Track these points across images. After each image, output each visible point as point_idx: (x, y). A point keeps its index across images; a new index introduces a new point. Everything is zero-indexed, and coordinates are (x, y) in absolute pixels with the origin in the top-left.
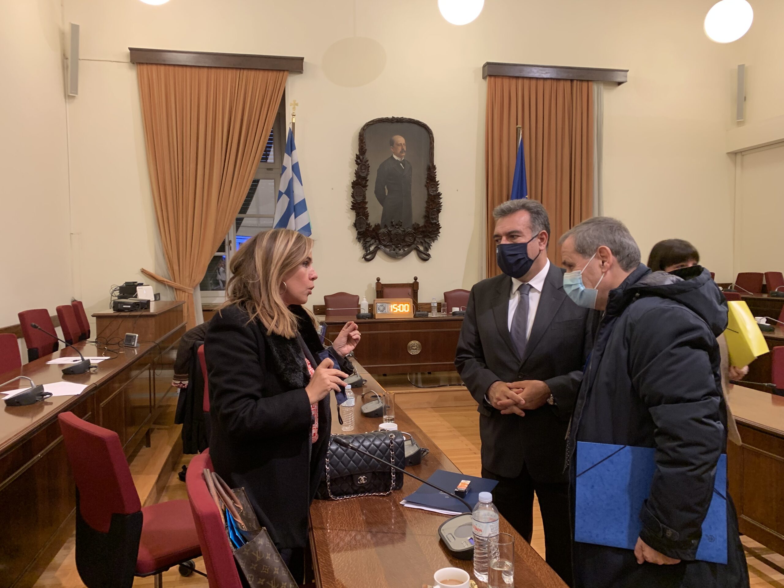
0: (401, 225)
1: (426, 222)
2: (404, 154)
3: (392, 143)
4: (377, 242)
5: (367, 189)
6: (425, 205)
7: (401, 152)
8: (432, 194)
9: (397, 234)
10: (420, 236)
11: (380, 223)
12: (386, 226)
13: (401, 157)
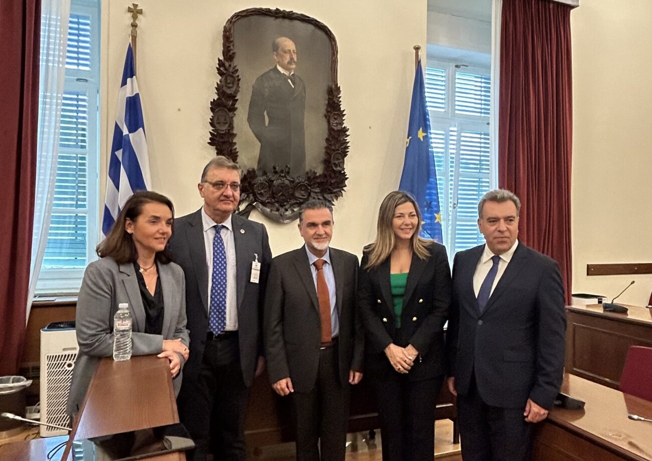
0: (288, 173)
1: (326, 169)
2: (294, 66)
3: (276, 48)
4: (252, 198)
5: (235, 114)
6: (324, 144)
7: (289, 63)
8: (335, 128)
9: (283, 186)
10: (317, 190)
11: (256, 168)
12: (265, 173)
13: (288, 70)
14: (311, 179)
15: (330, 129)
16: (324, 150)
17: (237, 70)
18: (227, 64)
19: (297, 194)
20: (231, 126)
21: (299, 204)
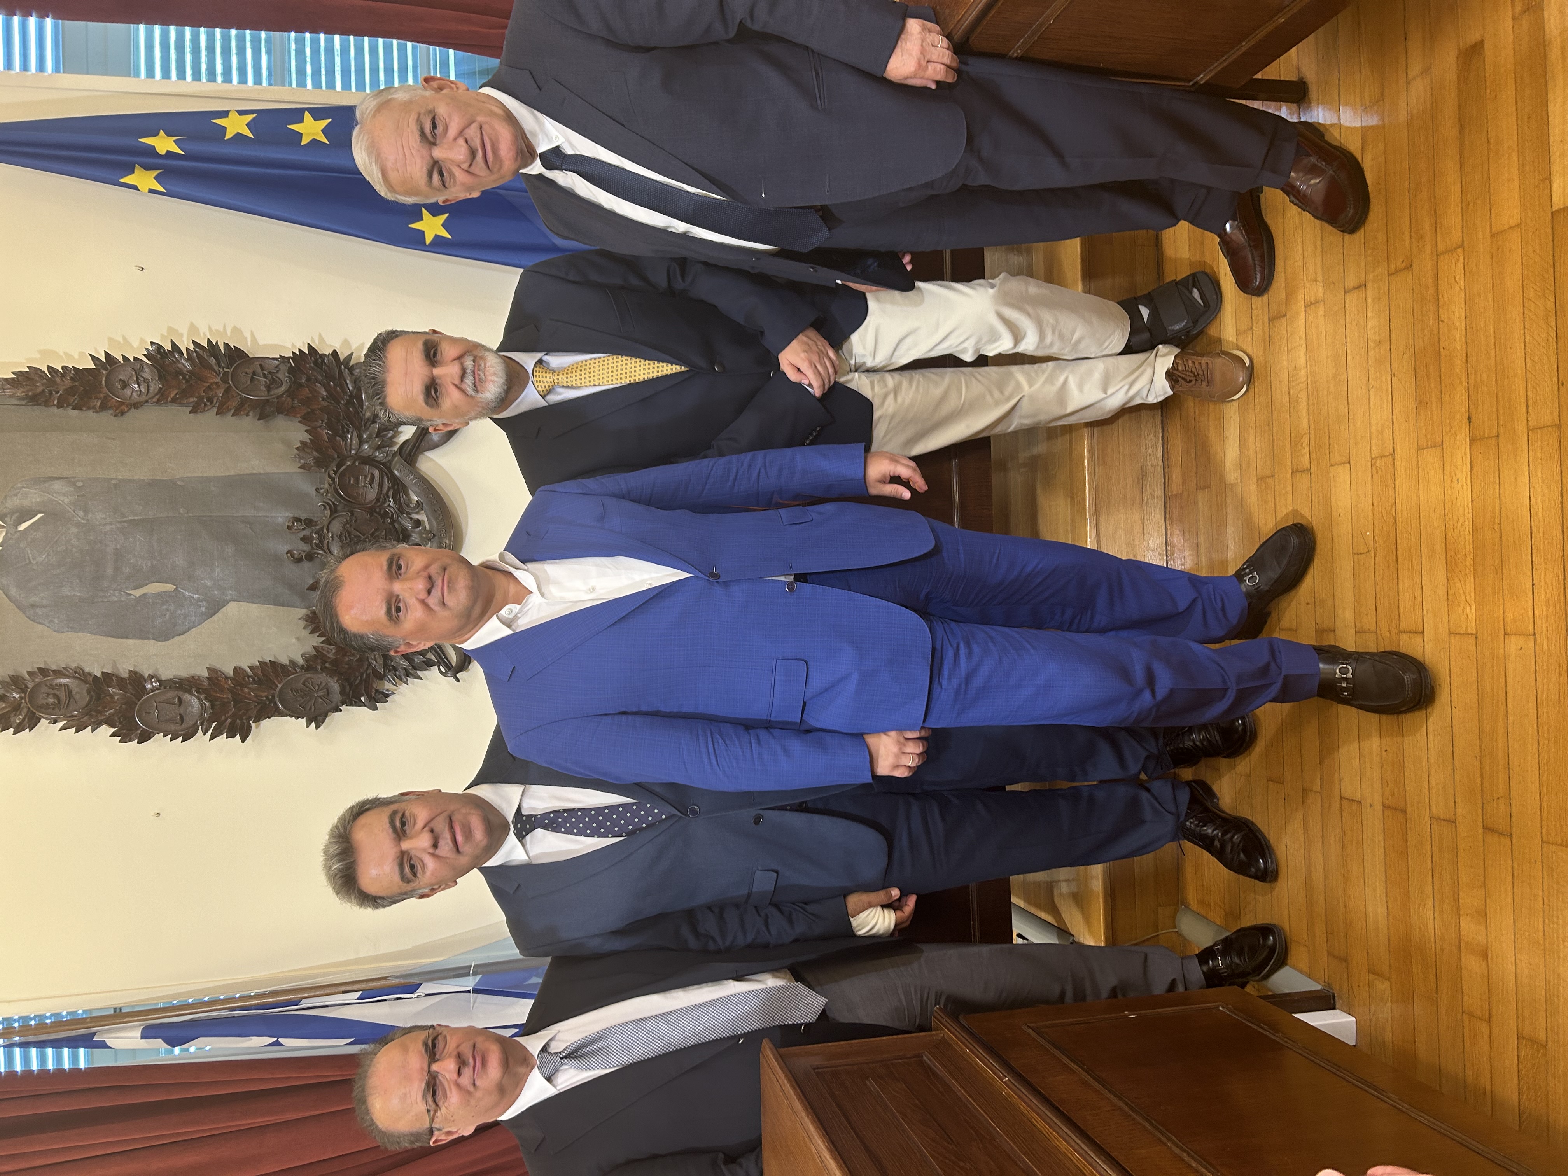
0: (309, 523)
1: (287, 412)
5: (151, 677)
6: (209, 416)
11: (302, 612)
16: (229, 418)
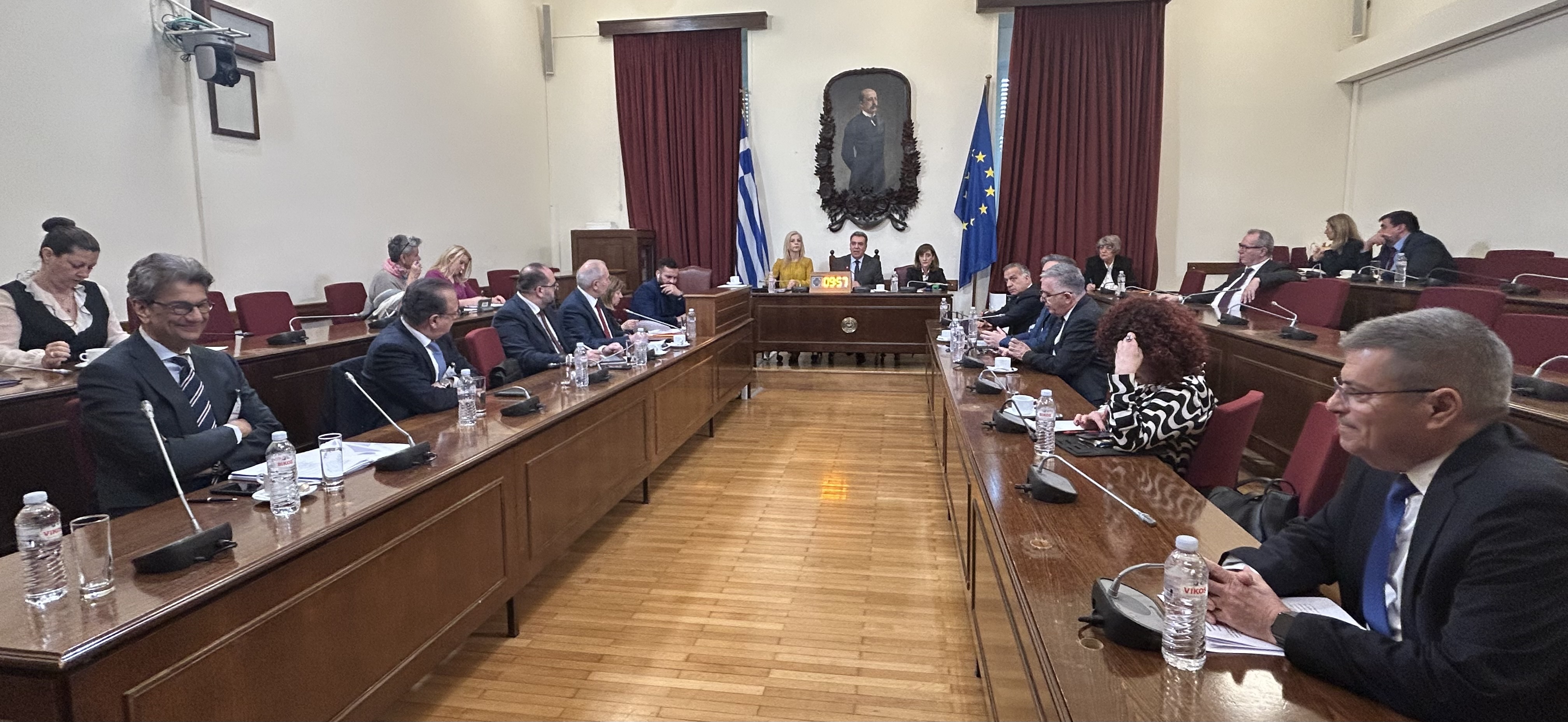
0: (871, 191)
1: (902, 184)
2: (875, 109)
3: (862, 98)
4: (845, 210)
6: (901, 166)
7: (872, 108)
8: (908, 153)
9: (867, 200)
10: (894, 202)
11: (847, 189)
12: (854, 192)
13: (871, 113)
14: (890, 193)
15: (906, 154)
16: (900, 171)
17: (832, 120)
18: (826, 117)
19: (879, 207)
20: (830, 160)
21: (881, 214)
